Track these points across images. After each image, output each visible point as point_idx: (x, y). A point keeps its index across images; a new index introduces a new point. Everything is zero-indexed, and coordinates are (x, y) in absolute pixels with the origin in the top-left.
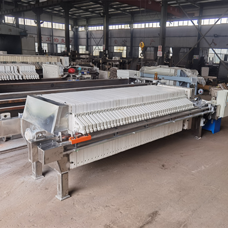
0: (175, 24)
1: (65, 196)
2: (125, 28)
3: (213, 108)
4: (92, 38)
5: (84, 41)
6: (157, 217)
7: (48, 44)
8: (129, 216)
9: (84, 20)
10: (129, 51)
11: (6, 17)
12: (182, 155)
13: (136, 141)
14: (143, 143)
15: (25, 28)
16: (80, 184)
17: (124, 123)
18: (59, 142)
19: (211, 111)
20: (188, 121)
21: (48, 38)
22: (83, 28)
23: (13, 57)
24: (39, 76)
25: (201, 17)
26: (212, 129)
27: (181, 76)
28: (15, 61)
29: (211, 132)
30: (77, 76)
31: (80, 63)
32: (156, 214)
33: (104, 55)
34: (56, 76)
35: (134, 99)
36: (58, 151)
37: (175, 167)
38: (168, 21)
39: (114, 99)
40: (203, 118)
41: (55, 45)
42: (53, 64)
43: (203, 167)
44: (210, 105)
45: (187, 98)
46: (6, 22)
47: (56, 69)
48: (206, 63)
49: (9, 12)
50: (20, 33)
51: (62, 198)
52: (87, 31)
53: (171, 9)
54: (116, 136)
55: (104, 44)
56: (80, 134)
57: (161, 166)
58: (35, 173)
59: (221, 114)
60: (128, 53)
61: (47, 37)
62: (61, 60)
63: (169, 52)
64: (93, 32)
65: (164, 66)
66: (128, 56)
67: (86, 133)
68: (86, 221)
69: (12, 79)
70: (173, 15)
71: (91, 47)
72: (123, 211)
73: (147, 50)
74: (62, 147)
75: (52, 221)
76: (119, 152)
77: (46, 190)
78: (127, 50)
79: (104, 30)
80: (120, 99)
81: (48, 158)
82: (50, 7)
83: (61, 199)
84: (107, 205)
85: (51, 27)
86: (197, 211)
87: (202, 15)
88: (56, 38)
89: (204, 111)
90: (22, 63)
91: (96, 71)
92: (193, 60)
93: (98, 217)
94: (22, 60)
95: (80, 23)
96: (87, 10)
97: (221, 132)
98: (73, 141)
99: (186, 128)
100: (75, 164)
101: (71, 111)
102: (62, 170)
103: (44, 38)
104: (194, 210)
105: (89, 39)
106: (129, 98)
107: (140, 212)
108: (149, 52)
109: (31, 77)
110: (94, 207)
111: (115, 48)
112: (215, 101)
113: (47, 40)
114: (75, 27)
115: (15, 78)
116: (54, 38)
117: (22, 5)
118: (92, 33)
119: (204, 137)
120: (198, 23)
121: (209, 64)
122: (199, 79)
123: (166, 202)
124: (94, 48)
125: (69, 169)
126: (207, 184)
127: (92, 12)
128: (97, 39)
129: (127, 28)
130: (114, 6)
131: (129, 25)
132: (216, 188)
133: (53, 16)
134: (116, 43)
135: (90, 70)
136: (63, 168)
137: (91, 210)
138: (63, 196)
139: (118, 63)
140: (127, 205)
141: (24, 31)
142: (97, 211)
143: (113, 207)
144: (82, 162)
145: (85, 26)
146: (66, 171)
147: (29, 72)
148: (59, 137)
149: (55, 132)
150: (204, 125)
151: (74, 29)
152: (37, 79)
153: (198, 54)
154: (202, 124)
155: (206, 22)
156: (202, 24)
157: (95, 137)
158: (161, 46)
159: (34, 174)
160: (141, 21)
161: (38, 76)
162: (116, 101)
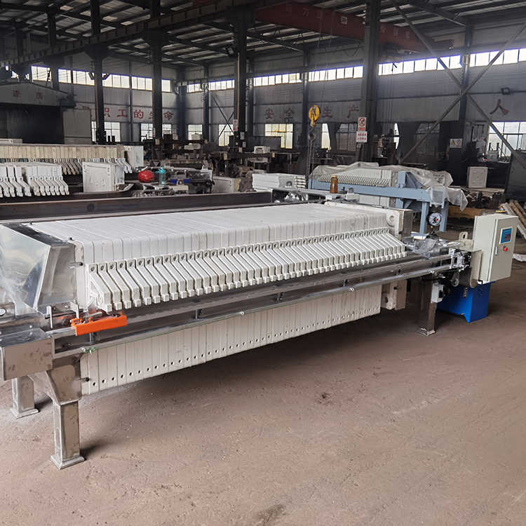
0: (407, 67)
1: (71, 458)
2: (290, 82)
3: (460, 259)
4: (216, 107)
5: (198, 114)
6: (277, 521)
7: (121, 123)
8: (210, 515)
9: (199, 68)
10: (298, 133)
11: (34, 68)
12: (376, 371)
13: (254, 335)
14: (273, 340)
15: (72, 90)
16: (114, 432)
17: (215, 288)
18: (46, 329)
19: (457, 266)
20: (395, 288)
21: (122, 111)
22: (198, 85)
23: (20, 148)
24: (69, 188)
25: (468, 48)
26: (466, 311)
27: (407, 185)
28: (25, 157)
29: (463, 317)
30: (157, 188)
31: (180, 161)
32: (277, 512)
33: (237, 144)
34: (109, 188)
35: (246, 232)
36: (39, 349)
37: (354, 400)
38: (388, 61)
39: (193, 233)
40: (437, 283)
41: (135, 126)
42: (107, 162)
43: (424, 402)
44: (453, 250)
45: (391, 232)
46: (34, 78)
47: (109, 173)
48: (482, 156)
49: (38, 57)
50: (61, 100)
51: (63, 462)
52: (206, 91)
53: (396, 34)
54: (198, 320)
55: (235, 118)
56: (100, 313)
57: (319, 396)
58: (17, 403)
59: (485, 274)
60: (297, 138)
61: (119, 107)
62: (126, 153)
63: (391, 135)
64: (218, 94)
65: (368, 164)
66: (297, 146)
67: (113, 308)
68: (105, 521)
69: (8, 196)
70: (399, 47)
71: (215, 126)
72: (198, 501)
73: (341, 130)
74: (49, 341)
75: (28, 515)
76: (210, 358)
77: (35, 443)
78: (294, 132)
79: (235, 90)
80: (210, 232)
81: (14, 366)
82: (123, 42)
83: (61, 464)
84: (165, 485)
85: (128, 87)
86: (384, 510)
87: (471, 43)
88: (138, 109)
89: (438, 265)
90: (41, 160)
91: (206, 178)
92: (448, 150)
93: (134, 511)
94: (40, 155)
95: (191, 75)
96: (204, 46)
97: (490, 318)
98: (78, 328)
99: (390, 306)
100: (94, 384)
101: (83, 257)
102: (61, 395)
103: (111, 110)
104: (377, 509)
105: (210, 110)
106: (232, 230)
107: (239, 506)
108: (346, 134)
109: (52, 190)
110: (133, 487)
111: (268, 127)
112: (469, 240)
113: (118, 116)
114: (180, 84)
115: (15, 192)
116: (134, 109)
117: (68, 40)
118: (217, 96)
119: (443, 331)
120: (461, 62)
121: (489, 160)
122: (450, 193)
123: (310, 486)
124: (220, 130)
125: (80, 395)
126: (424, 445)
127: (217, 49)
128: (226, 109)
129: (294, 82)
130: (265, 34)
131: (298, 74)
132: (445, 456)
133: (133, 63)
134: (269, 117)
135: (191, 175)
136: (63, 393)
137: (124, 493)
138: (66, 458)
139: (265, 160)
140: (211, 487)
141: (69, 97)
142: (137, 497)
143: (178, 490)
144: (113, 379)
145: (201, 81)
146: (73, 399)
147: (49, 179)
148: (46, 318)
149: (41, 306)
150: (441, 300)
151: (178, 88)
152: (63, 194)
153: (460, 135)
154: (435, 298)
155: (480, 59)
156: (472, 65)
157: (139, 319)
158: (365, 118)
159: (15, 404)
160: (329, 64)
161: (67, 187)
162: (198, 237)
